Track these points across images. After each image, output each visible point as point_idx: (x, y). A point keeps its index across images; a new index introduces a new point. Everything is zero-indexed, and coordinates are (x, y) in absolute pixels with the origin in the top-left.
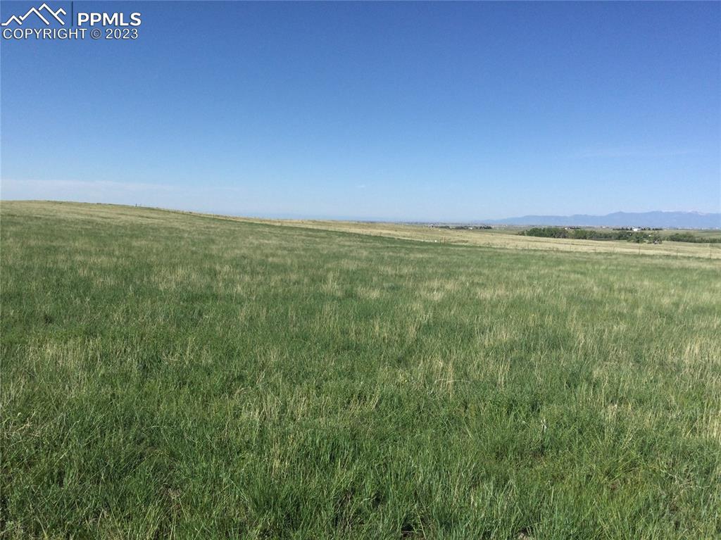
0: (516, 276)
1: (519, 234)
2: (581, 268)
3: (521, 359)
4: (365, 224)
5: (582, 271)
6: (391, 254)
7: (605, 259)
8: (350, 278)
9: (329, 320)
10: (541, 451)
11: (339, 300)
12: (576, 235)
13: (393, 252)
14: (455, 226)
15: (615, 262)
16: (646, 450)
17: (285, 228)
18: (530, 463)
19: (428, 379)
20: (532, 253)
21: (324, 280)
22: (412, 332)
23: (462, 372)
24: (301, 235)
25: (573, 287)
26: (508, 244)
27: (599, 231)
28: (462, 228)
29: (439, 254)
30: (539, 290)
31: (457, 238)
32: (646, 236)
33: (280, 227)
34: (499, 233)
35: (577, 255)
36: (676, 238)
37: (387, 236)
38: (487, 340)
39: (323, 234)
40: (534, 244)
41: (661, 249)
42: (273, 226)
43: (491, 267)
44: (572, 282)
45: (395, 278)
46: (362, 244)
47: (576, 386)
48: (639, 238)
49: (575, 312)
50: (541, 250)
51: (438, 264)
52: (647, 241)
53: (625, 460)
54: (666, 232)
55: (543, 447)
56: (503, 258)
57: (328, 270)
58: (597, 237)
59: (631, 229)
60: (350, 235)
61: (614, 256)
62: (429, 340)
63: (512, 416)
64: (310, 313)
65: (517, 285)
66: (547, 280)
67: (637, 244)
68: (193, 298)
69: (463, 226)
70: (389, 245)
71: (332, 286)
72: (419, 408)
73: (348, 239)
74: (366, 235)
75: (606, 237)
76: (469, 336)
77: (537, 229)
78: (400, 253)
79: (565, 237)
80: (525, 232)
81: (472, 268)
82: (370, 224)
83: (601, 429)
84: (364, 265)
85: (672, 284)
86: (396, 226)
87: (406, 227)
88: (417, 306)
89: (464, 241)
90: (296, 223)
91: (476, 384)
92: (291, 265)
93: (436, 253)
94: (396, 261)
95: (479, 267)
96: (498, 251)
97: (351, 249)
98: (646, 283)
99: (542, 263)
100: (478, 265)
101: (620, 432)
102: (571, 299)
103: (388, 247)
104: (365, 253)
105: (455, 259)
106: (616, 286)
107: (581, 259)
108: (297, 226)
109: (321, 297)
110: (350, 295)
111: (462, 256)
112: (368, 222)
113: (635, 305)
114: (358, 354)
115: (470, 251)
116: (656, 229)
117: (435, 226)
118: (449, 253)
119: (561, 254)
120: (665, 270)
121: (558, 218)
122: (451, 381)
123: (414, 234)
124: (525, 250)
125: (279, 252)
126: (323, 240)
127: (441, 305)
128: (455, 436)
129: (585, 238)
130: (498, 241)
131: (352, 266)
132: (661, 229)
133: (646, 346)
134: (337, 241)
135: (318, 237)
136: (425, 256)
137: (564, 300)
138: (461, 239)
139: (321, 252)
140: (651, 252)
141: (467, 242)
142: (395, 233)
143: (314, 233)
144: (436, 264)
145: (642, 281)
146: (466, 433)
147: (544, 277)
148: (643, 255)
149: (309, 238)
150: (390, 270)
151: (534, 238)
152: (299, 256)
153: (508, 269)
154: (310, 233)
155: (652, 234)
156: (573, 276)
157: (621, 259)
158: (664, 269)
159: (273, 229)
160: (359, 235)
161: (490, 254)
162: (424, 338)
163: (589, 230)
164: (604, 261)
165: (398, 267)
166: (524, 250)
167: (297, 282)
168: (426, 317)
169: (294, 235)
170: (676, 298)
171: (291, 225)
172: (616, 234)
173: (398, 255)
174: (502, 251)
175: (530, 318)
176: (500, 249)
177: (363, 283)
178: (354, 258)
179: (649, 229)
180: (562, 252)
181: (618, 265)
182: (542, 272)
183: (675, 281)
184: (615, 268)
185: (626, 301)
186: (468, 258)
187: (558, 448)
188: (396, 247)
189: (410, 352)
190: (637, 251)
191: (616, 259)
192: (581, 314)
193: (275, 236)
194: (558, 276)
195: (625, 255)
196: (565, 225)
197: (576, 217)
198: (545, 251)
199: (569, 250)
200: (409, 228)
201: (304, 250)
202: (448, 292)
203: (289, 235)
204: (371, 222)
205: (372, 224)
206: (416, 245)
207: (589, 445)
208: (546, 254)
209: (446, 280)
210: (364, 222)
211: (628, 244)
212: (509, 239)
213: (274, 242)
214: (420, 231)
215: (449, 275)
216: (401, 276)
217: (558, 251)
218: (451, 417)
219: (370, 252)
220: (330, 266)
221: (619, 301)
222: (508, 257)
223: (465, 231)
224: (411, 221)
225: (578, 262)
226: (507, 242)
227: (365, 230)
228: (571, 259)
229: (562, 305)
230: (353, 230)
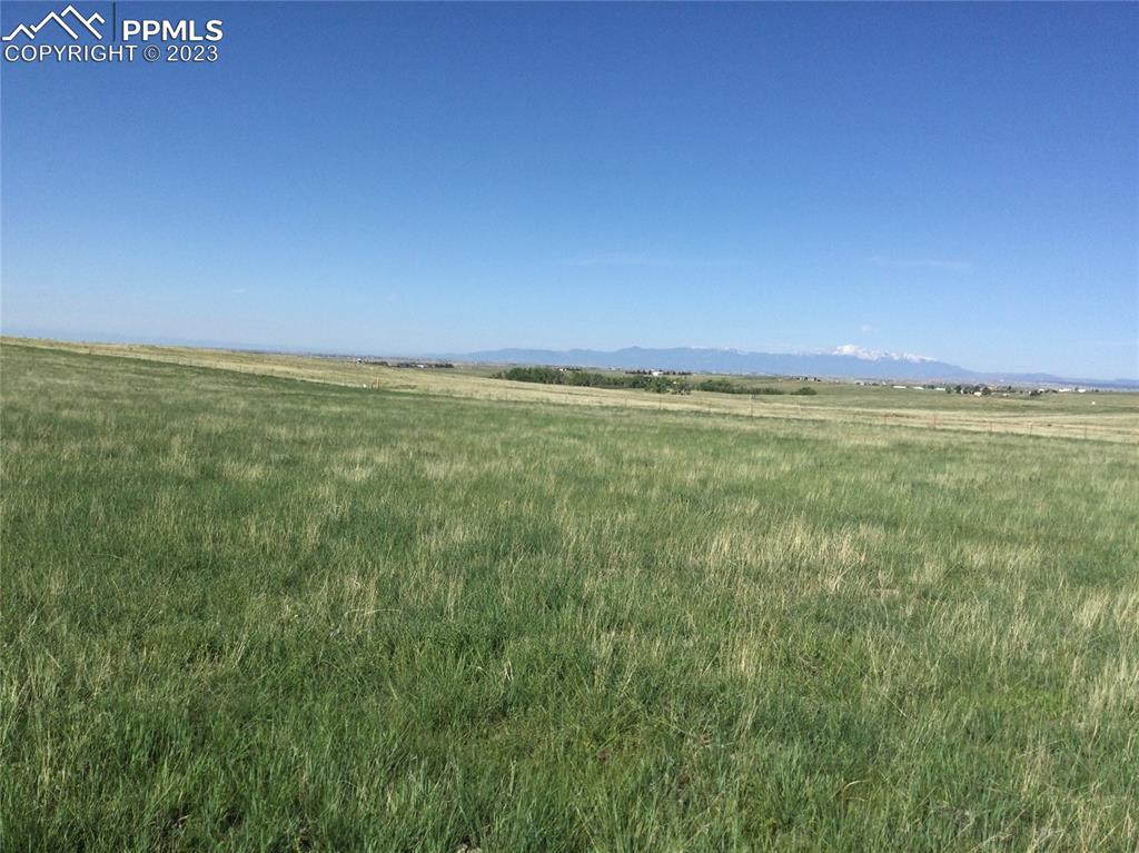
0: (484, 442)
1: (493, 377)
2: (580, 429)
3: (483, 570)
4: (245, 355)
5: (581, 433)
6: (289, 405)
7: (615, 416)
8: (213, 445)
9: (165, 516)
10: (502, 712)
11: (190, 483)
12: (574, 380)
13: (292, 402)
14: (396, 362)
15: (627, 421)
16: (651, 696)
17: (97, 358)
18: (485, 731)
19: (335, 609)
20: (511, 406)
21: (164, 450)
22: (312, 533)
23: (390, 594)
24: (127, 371)
25: (565, 459)
26: (477, 392)
27: (609, 374)
28: (408, 366)
29: (368, 406)
30: (518, 463)
31: (399, 382)
32: (669, 384)
33: (86, 356)
34: (464, 374)
35: (576, 409)
36: (709, 387)
37: (282, 376)
38: (435, 542)
39: (167, 370)
40: (516, 391)
41: (689, 403)
42: (76, 355)
43: (448, 427)
44: (567, 451)
45: (292, 446)
46: (238, 389)
47: (559, 608)
48: (661, 386)
49: (566, 497)
50: (525, 402)
51: (367, 423)
52: (671, 390)
53: (621, 714)
54: (696, 377)
55: (505, 703)
56: (469, 413)
57: (173, 433)
58: (604, 384)
59: (650, 373)
60: (217, 372)
61: (625, 413)
62: (340, 546)
63: (461, 661)
64: (133, 506)
65: (489, 454)
66: (530, 447)
67: (658, 395)
69: (409, 362)
70: (286, 391)
71: (178, 459)
72: (314, 660)
73: (212, 379)
74: (245, 374)
75: (616, 383)
76: (406, 538)
77: (518, 369)
78: (303, 403)
79: (559, 383)
80: (503, 374)
81: (419, 429)
82: (254, 355)
83: (590, 670)
84: (238, 424)
85: (700, 453)
86: (300, 359)
87: (316, 362)
88: (326, 491)
89: (410, 387)
90: (119, 350)
91: (411, 613)
92: (105, 422)
93: (363, 404)
94: (296, 417)
95: (431, 427)
96: (462, 402)
97: (219, 397)
98: (666, 451)
99: (525, 421)
100: (430, 424)
101: (617, 671)
102: (563, 476)
103: (284, 394)
104: (242, 404)
105: (395, 414)
106: (626, 457)
107: (580, 416)
108: (121, 354)
109: (157, 479)
110: (208, 474)
111: (405, 409)
112: (250, 352)
113: (647, 484)
114: (216, 575)
115: (417, 402)
116: (683, 374)
117: (367, 362)
118: (385, 405)
119: (552, 408)
120: (694, 432)
121: (550, 353)
122: (371, 612)
123: (329, 373)
124: (502, 401)
125: (84, 401)
126: (168, 380)
127: (366, 488)
128: (372, 699)
129: (588, 384)
130: (462, 386)
131: (217, 425)
132: (689, 374)
133: (659, 543)
134: (193, 383)
135: (160, 376)
136: (346, 409)
137: (552, 477)
138: (405, 383)
139: (163, 401)
140: (675, 407)
141: (415, 387)
142: (296, 370)
143: (153, 369)
144: (363, 423)
145: (661, 447)
146: (388, 694)
147: (526, 442)
148: (666, 411)
149: (142, 377)
150: (283, 431)
151: (516, 383)
152: (120, 408)
153: (475, 431)
154: (144, 368)
155: (677, 380)
156: (568, 442)
157: (635, 417)
158: (690, 431)
159: (74, 360)
160: (234, 374)
161: (450, 407)
162: (333, 544)
163: (594, 372)
164: (611, 419)
165: (298, 428)
166: (500, 401)
167: (113, 454)
168: (336, 509)
169: (113, 371)
170: (703, 474)
171: (109, 353)
172: (629, 379)
173: (301, 407)
174: (467, 402)
175: (501, 507)
176: (465, 399)
177: (235, 455)
178: (224, 412)
179: (674, 373)
180: (554, 405)
181: (631, 425)
182: (524, 436)
183: (704, 449)
184: (626, 429)
185: (637, 477)
186: (415, 413)
187: (528, 705)
188: (297, 395)
189: (307, 567)
190: (657, 405)
191: (628, 416)
192: (575, 497)
193: (78, 372)
194: (546, 442)
195: (641, 410)
196: (560, 364)
197: (575, 352)
198: (531, 403)
199: (563, 402)
200: (321, 363)
201: (132, 397)
202: (380, 467)
203: (105, 371)
204: (256, 353)
205: (257, 355)
206: (333, 391)
207: (571, 694)
208: (531, 408)
209: (377, 449)
210: (242, 351)
211: (646, 394)
212: (479, 384)
213: (75, 381)
214: (338, 369)
215: (384, 440)
216: (303, 443)
217: (549, 403)
218: (366, 670)
219: (253, 403)
220: (176, 424)
221: (628, 478)
222: (476, 411)
223: (410, 370)
224: (324, 352)
225: (575, 420)
226: (476, 388)
227: (243, 365)
228: (566, 415)
229: (550, 488)
230: (225, 365)
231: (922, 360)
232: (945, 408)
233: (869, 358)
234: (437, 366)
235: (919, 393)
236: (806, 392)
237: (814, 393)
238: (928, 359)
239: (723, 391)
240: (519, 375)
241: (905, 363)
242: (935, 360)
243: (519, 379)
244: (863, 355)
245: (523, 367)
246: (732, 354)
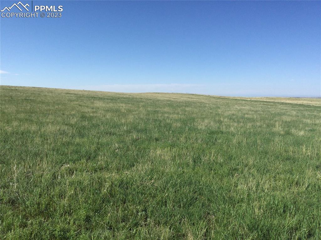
4: (294, 98)
8: (288, 125)
9: (278, 145)
11: (283, 135)
13: (310, 112)
17: (253, 101)
21: (274, 126)
24: (261, 104)
33: (250, 101)
37: (306, 104)
39: (272, 104)
42: (247, 101)
45: (312, 126)
46: (292, 108)
57: (276, 121)
60: (286, 104)
64: (268, 141)
68: (212, 133)
70: (308, 109)
71: (278, 128)
73: (285, 106)
74: (294, 104)
78: (314, 112)
82: (297, 99)
84: (294, 119)
87: (317, 100)
90: (258, 99)
92: (257, 118)
97: (287, 111)
104: (294, 113)
108: (259, 100)
109: (273, 134)
110: (288, 133)
112: (295, 98)
114: (294, 163)
125: (250, 112)
126: (271, 106)
131: (288, 119)
134: (279, 107)
135: (269, 105)
139: (271, 112)
142: (311, 103)
143: (267, 103)
149: (265, 106)
150: (309, 121)
152: (260, 114)
154: (265, 103)
159: (246, 102)
160: (291, 104)
165: (313, 120)
167: (260, 127)
169: (257, 104)
171: (255, 100)
173: (313, 114)
177: (295, 128)
178: (289, 115)
188: (311, 110)
193: (248, 105)
200: (319, 100)
201: (262, 111)
203: (255, 104)
204: (297, 98)
205: (298, 98)
210: (293, 97)
213: (247, 108)
216: (316, 124)
219: (297, 112)
220: (276, 119)
227: (294, 101)
230: (288, 102)
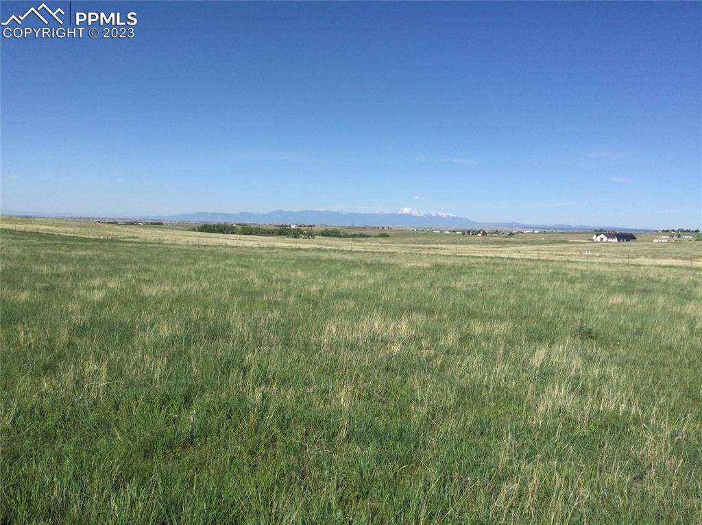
0: (184, 271)
1: (190, 230)
2: (246, 261)
3: (180, 353)
5: (246, 264)
6: (49, 251)
7: (268, 253)
10: (191, 441)
12: (243, 231)
13: (51, 249)
14: (124, 221)
15: (275, 255)
16: (285, 424)
18: (179, 455)
19: (78, 383)
20: (202, 248)
22: (63, 337)
23: (116, 372)
25: (236, 280)
26: (179, 240)
27: (264, 227)
28: (132, 224)
29: (105, 250)
30: (205, 284)
31: (126, 234)
32: (302, 232)
34: (170, 228)
35: (244, 249)
36: (326, 234)
37: (45, 232)
38: (148, 337)
40: (205, 239)
41: (314, 244)
43: (160, 263)
44: (238, 275)
45: (51, 278)
47: (229, 373)
48: (296, 234)
49: (236, 304)
50: (211, 246)
51: (103, 261)
52: (303, 236)
53: (267, 437)
54: (318, 228)
55: (192, 436)
56: (173, 253)
58: (262, 233)
59: (290, 226)
61: (275, 251)
62: (81, 342)
63: (164, 412)
65: (185, 280)
66: (214, 274)
67: (295, 239)
69: (133, 221)
70: (48, 242)
72: (63, 417)
75: (269, 233)
76: (128, 334)
77: (207, 225)
78: (59, 250)
79: (233, 233)
80: (196, 228)
81: (139, 264)
82: (25, 219)
83: (247, 412)
85: (320, 274)
86: (58, 221)
87: (69, 223)
88: (73, 307)
89: (133, 237)
91: (130, 384)
93: (101, 249)
94: (54, 259)
95: (148, 263)
96: (169, 246)
98: (299, 273)
99: (211, 258)
100: (147, 261)
101: (265, 410)
102: (234, 291)
103: (46, 244)
105: (123, 255)
106: (274, 278)
107: (246, 253)
111: (130, 252)
113: (287, 295)
115: (139, 248)
116: (310, 226)
117: (103, 221)
118: (116, 249)
119: (229, 249)
120: (316, 262)
121: (227, 215)
122: (102, 384)
123: (77, 230)
124: (196, 245)
127: (101, 305)
128: (103, 440)
129: (251, 234)
130: (169, 236)
132: (314, 226)
133: (294, 330)
136: (90, 253)
137: (228, 292)
138: (130, 235)
140: (306, 246)
141: (137, 238)
142: (54, 228)
144: (101, 261)
145: (297, 271)
146: (114, 436)
147: (210, 271)
148: (299, 249)
150: (45, 269)
151: (205, 234)
153: (177, 265)
155: (306, 230)
156: (237, 269)
157: (281, 253)
158: (314, 261)
161: (160, 250)
162: (77, 341)
163: (255, 226)
164: (266, 255)
165: (55, 267)
166: (194, 245)
168: (78, 319)
170: (322, 286)
172: (277, 230)
173: (58, 252)
174: (172, 247)
175: (194, 312)
176: (171, 244)
179: (305, 226)
180: (229, 247)
181: (278, 258)
182: (210, 267)
183: (323, 271)
184: (274, 261)
185: (281, 290)
186: (137, 254)
187: (207, 437)
188: (55, 244)
189: (60, 357)
190: (294, 245)
191: (277, 252)
192: (241, 305)
194: (225, 270)
195: (284, 249)
196: (233, 222)
197: (243, 215)
198: (215, 246)
199: (236, 245)
200: (72, 223)
202: (111, 291)
205: (27, 219)
206: (80, 241)
207: (236, 426)
208: (215, 249)
209: (110, 278)
211: (287, 239)
212: (180, 235)
214: (84, 227)
215: (114, 272)
216: (58, 276)
217: (226, 246)
218: (100, 422)
219: (24, 250)
221: (275, 291)
222: (179, 253)
223: (134, 227)
224: (74, 216)
225: (243, 256)
226: (178, 237)
228: (237, 254)
229: (225, 298)
231: (448, 216)
232: (462, 243)
233: (419, 215)
234: (152, 223)
235: (447, 235)
236: (383, 235)
237: (388, 236)
238: (451, 215)
239: (335, 236)
240: (207, 228)
241: (439, 218)
242: (455, 216)
243: (207, 232)
244: (415, 213)
245: (210, 224)
246: (339, 214)
